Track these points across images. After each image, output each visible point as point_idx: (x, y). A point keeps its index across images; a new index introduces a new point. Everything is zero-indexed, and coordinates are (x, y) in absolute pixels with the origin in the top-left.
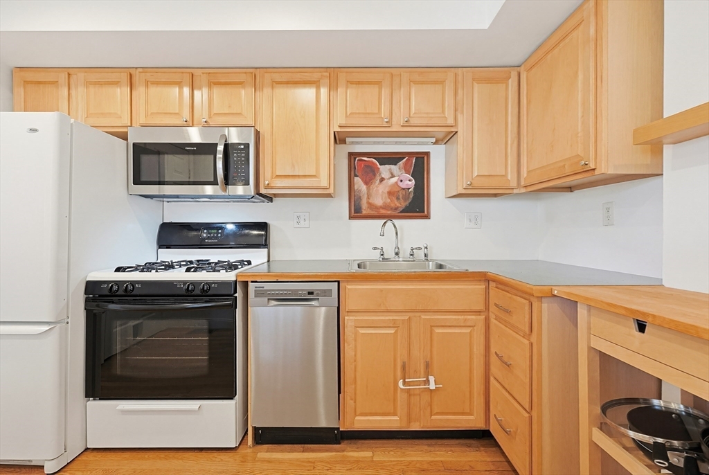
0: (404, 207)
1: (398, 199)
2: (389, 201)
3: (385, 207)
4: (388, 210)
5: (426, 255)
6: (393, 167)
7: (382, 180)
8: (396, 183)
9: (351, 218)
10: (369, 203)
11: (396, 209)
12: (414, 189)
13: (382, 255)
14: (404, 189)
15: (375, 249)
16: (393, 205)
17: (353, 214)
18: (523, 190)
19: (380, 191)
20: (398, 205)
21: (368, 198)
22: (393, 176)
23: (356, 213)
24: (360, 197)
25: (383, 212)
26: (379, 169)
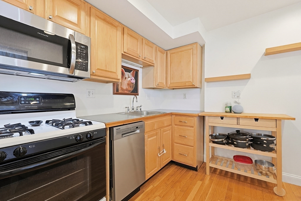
0: (132, 90)
1: (130, 87)
2: (128, 87)
3: (127, 90)
4: (128, 91)
5: (141, 109)
6: (129, 73)
7: (126, 78)
8: (130, 80)
9: (114, 94)
10: (121, 88)
11: (130, 91)
12: (135, 84)
13: (129, 110)
14: (132, 83)
15: (126, 108)
16: (129, 89)
17: (115, 92)
18: (168, 88)
19: (125, 83)
20: (130, 89)
21: (121, 85)
22: (129, 77)
23: (117, 92)
24: (118, 84)
25: (126, 92)
26: (125, 73)
